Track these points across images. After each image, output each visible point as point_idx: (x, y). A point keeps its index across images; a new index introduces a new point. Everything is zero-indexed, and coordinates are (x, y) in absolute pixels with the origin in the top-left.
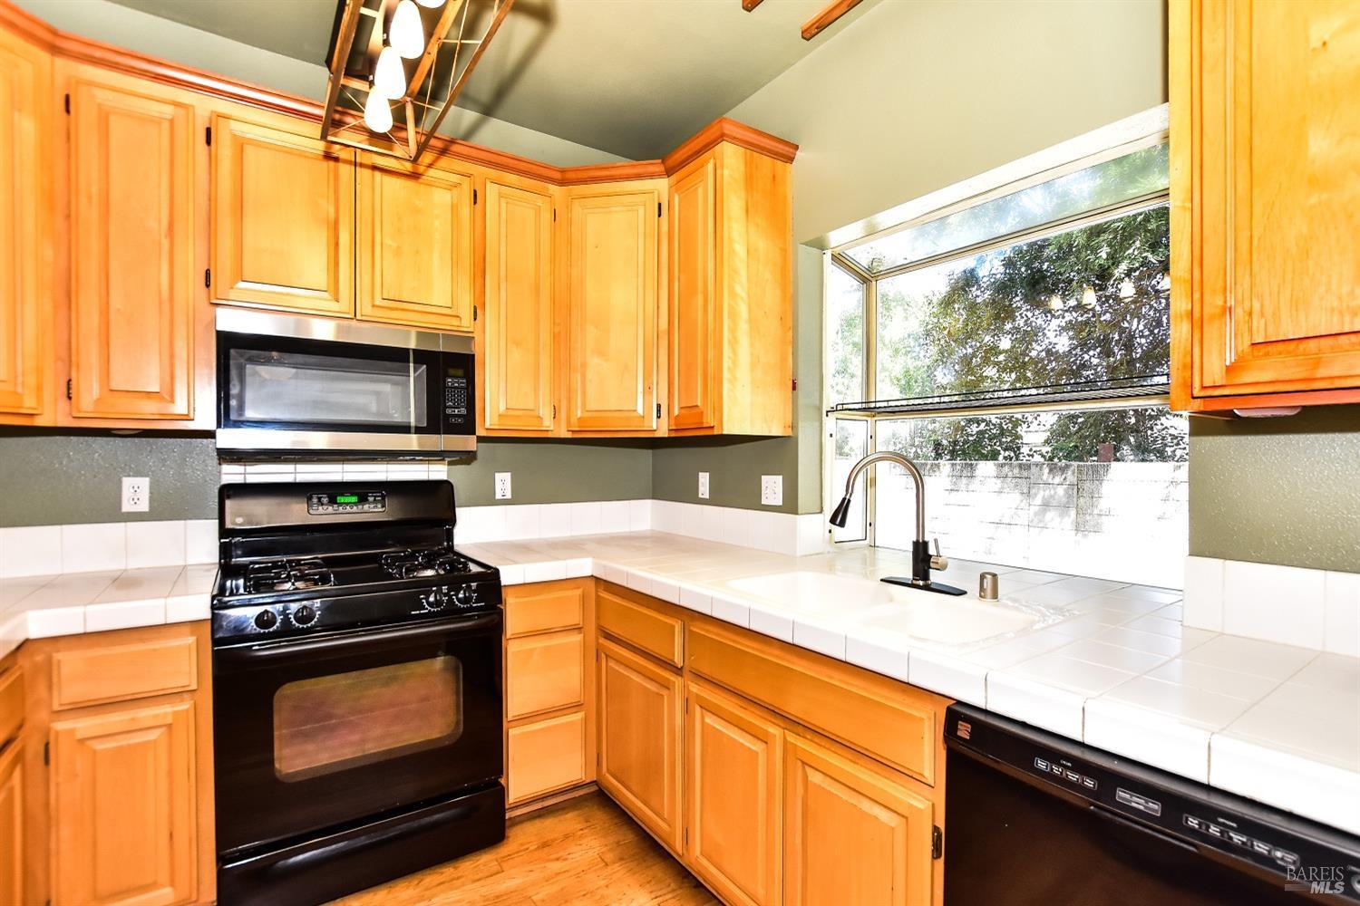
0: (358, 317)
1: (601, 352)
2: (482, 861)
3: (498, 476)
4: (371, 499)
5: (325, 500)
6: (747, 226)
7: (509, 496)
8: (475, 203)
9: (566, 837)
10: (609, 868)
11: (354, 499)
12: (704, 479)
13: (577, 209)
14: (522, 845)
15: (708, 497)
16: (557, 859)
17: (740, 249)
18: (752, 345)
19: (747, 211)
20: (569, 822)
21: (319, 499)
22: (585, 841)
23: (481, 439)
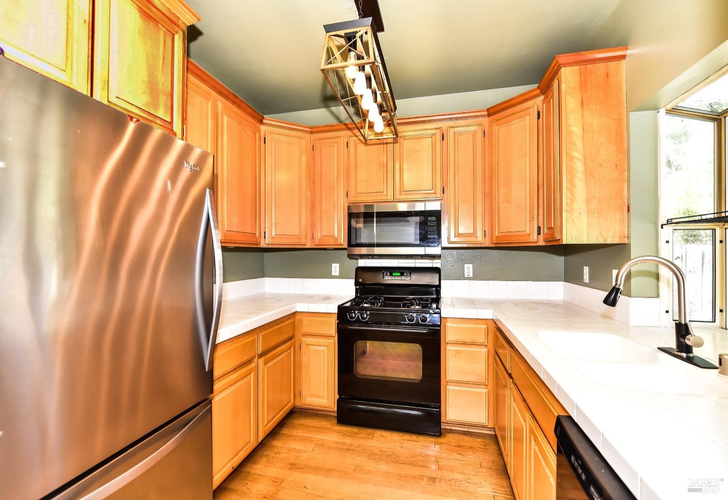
0: (395, 200)
1: (508, 201)
2: (429, 440)
3: (466, 266)
4: (405, 274)
5: (388, 274)
6: (582, 114)
7: (471, 275)
8: (443, 140)
9: (471, 448)
10: (481, 469)
11: (399, 274)
12: (586, 270)
13: (495, 128)
14: (449, 441)
15: (588, 282)
16: (460, 454)
17: (576, 129)
18: (587, 187)
19: (582, 104)
20: (477, 442)
21: (387, 273)
22: (478, 453)
23: (443, 248)
